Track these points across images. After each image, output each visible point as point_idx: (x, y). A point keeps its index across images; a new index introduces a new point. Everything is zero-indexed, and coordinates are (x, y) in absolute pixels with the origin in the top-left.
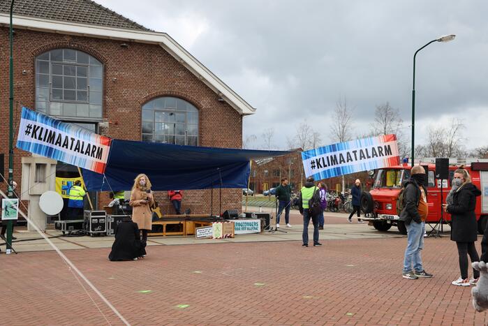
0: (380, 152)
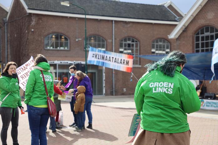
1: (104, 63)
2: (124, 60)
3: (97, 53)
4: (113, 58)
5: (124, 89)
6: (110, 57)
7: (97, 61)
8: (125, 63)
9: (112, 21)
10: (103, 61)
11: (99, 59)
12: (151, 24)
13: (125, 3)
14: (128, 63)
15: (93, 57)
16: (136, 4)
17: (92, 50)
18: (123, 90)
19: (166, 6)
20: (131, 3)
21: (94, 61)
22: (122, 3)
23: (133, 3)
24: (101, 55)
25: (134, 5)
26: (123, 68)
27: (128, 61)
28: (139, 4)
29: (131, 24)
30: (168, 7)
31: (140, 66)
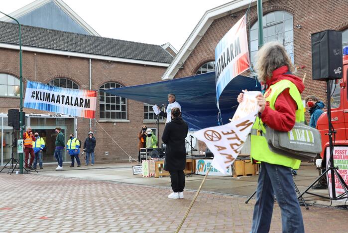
1: (49, 105)
2: (81, 99)
3: (38, 90)
4: (63, 97)
5: (106, 152)
6: (58, 96)
7: (40, 104)
8: (84, 104)
9: (88, 59)
10: (48, 103)
11: (41, 99)
12: (143, 65)
13: (108, 39)
14: (88, 104)
15: (33, 97)
16: (123, 41)
17: (31, 86)
18: (104, 153)
19: (165, 48)
20: (116, 40)
21: (35, 103)
22: (105, 39)
23: (119, 40)
24: (44, 93)
25: (120, 42)
26: (79, 112)
27: (89, 100)
28: (127, 41)
29: (115, 65)
30: (166, 49)
31: (128, 121)
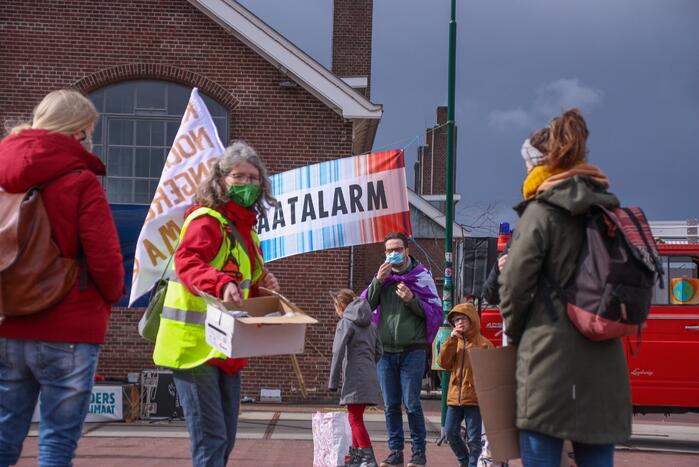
0: (355, 201)
